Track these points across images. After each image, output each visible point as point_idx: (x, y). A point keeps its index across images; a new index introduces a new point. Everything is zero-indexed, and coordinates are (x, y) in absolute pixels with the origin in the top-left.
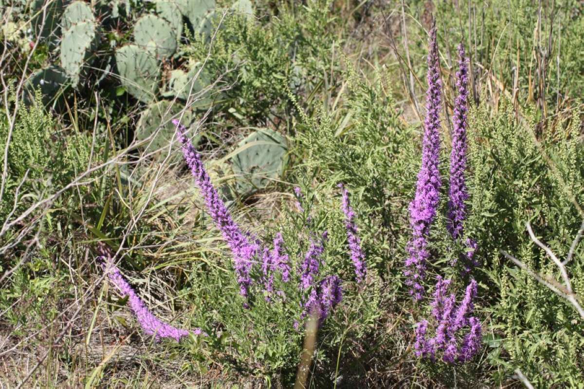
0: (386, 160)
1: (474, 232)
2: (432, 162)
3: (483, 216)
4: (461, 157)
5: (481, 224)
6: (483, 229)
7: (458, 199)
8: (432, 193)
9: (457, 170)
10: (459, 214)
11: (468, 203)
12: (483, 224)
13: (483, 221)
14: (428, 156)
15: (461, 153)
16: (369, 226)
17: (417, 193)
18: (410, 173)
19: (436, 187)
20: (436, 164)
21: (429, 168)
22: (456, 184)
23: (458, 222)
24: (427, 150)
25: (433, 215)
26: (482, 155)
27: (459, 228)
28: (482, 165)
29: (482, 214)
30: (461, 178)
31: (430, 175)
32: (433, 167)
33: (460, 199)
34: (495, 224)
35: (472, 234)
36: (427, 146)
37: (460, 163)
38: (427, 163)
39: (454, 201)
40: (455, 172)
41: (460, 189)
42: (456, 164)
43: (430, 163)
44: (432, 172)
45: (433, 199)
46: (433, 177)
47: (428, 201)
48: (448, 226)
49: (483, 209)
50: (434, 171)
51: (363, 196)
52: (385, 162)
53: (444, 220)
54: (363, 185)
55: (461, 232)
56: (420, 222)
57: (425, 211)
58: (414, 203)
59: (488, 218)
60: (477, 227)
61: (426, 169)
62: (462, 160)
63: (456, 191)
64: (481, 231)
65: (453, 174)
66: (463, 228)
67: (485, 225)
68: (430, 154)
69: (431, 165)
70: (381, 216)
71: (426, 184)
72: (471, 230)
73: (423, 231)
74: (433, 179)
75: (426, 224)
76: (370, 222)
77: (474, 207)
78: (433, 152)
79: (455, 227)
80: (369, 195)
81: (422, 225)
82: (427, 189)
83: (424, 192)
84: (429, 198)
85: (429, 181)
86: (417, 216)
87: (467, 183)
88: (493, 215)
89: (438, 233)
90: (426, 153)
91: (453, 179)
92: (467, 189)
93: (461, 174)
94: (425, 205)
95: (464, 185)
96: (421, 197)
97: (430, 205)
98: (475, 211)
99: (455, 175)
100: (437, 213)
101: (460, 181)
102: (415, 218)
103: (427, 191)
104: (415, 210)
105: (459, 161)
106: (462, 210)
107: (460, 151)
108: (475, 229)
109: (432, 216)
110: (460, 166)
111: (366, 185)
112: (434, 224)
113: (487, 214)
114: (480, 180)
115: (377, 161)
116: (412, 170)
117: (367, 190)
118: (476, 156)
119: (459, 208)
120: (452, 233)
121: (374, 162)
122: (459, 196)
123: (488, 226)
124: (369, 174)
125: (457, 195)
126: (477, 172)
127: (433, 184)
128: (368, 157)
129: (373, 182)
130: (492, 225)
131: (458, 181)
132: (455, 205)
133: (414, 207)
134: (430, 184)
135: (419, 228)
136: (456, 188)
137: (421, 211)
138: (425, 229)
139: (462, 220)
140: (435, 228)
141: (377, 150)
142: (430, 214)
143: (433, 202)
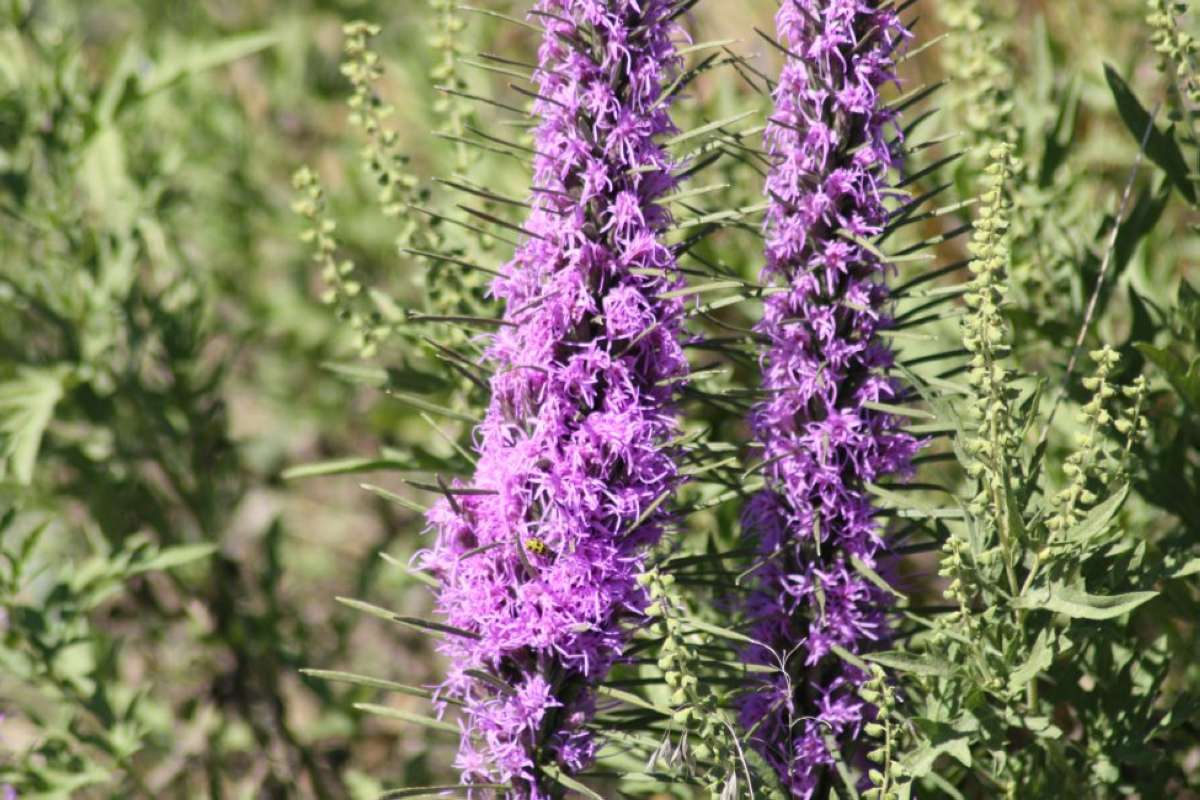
0: (242, 154)
1: (960, 749)
2: (618, 170)
3: (1040, 619)
4: (855, 129)
5: (1021, 679)
6: (1043, 728)
7: (830, 472)
8: (617, 426)
9: (824, 232)
10: (836, 600)
11: (915, 507)
12: (1042, 686)
13: (1041, 658)
14: (584, 120)
15: (855, 97)
16: (99, 706)
17: (494, 428)
18: (437, 264)
19: (645, 379)
20: (652, 187)
21: (594, 222)
22: (813, 349)
23: (832, 666)
24: (571, 66)
25: (625, 604)
26: (1036, 117)
27: (835, 713)
28: (1030, 197)
29: (1031, 599)
30: (857, 301)
31: (602, 276)
32: (626, 207)
33: (848, 475)
34: (1143, 682)
35: (944, 763)
36: (574, 37)
37: (846, 179)
38: (572, 181)
39: (795, 494)
40: (807, 254)
41: (847, 395)
42: (808, 184)
43: (596, 177)
44: (612, 251)
45: (618, 476)
46: (618, 295)
47: (584, 493)
48: (748, 702)
49: (1033, 561)
50: (633, 246)
51: (47, 445)
52: (238, 178)
53: (714, 650)
54: (46, 362)
55: (856, 748)
56: (513, 667)
57: (562, 575)
58: (467, 508)
59: (1081, 628)
60: (986, 706)
61: (569, 227)
62: (864, 153)
63: (812, 412)
64: (1019, 739)
65: (785, 266)
66: (869, 713)
67: (1056, 686)
68: (598, 99)
69: (607, 196)
70: (200, 618)
71: (561, 354)
72: (944, 733)
73: (545, 740)
74: (621, 309)
75: (569, 687)
76: (106, 670)
77: (967, 540)
78: (620, 88)
79: (807, 704)
80: (99, 445)
81: (535, 691)
82: (571, 395)
83: (545, 421)
84: (590, 470)
85: (589, 328)
86: (488, 621)
87: (907, 343)
88: (1123, 608)
89: (664, 755)
90: (568, 95)
91: (791, 313)
92: (906, 395)
93: (857, 272)
94: (554, 525)
95: (885, 357)
96: (520, 461)
97: (598, 526)
98: (969, 572)
99: (804, 280)
100: (658, 590)
101: (846, 324)
102: (473, 634)
103: (577, 409)
104: (476, 566)
105: (840, 159)
106: (865, 564)
107: (844, 72)
108: (969, 722)
109: (616, 613)
110: (846, 204)
111: (72, 353)
112: (635, 685)
113: (1072, 603)
114: (1020, 319)
115: (172, 161)
116: (454, 234)
117: (81, 402)
118: (979, 120)
119: (835, 548)
120: (776, 758)
121: (142, 171)
122: (840, 454)
123: (1087, 701)
124: (93, 265)
125: (819, 439)
126: (984, 250)
127: (620, 348)
128: (91, 128)
129: (136, 335)
130: (1115, 689)
131: (826, 328)
132: (809, 526)
133: (468, 540)
134: (596, 355)
135: (505, 716)
136: (815, 381)
137: (523, 573)
138: (554, 721)
139: (863, 646)
140: (644, 720)
141: (168, 69)
142: (595, 603)
143: (621, 503)
